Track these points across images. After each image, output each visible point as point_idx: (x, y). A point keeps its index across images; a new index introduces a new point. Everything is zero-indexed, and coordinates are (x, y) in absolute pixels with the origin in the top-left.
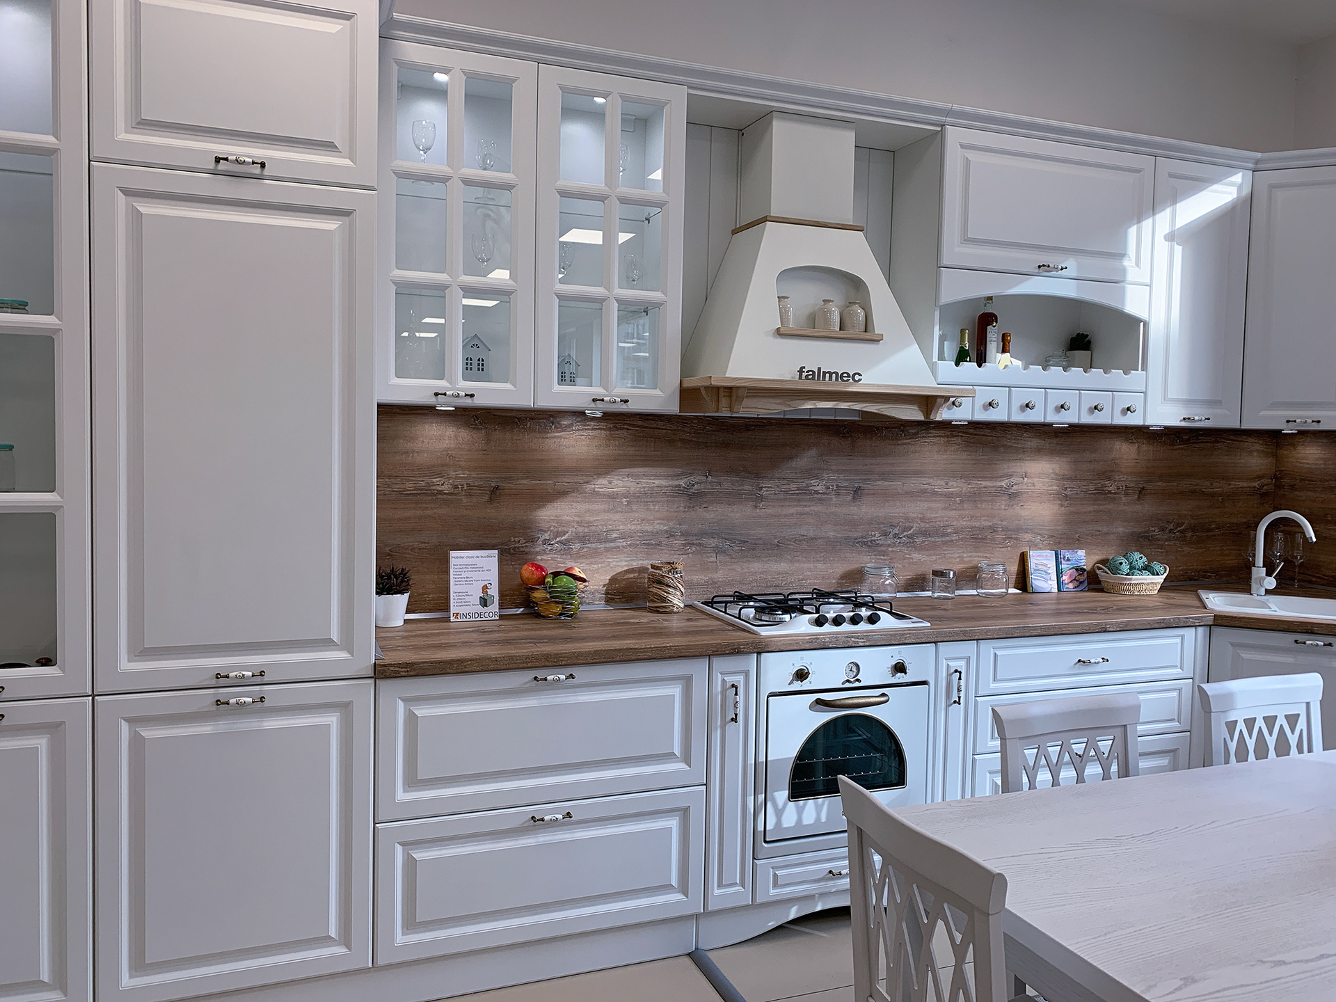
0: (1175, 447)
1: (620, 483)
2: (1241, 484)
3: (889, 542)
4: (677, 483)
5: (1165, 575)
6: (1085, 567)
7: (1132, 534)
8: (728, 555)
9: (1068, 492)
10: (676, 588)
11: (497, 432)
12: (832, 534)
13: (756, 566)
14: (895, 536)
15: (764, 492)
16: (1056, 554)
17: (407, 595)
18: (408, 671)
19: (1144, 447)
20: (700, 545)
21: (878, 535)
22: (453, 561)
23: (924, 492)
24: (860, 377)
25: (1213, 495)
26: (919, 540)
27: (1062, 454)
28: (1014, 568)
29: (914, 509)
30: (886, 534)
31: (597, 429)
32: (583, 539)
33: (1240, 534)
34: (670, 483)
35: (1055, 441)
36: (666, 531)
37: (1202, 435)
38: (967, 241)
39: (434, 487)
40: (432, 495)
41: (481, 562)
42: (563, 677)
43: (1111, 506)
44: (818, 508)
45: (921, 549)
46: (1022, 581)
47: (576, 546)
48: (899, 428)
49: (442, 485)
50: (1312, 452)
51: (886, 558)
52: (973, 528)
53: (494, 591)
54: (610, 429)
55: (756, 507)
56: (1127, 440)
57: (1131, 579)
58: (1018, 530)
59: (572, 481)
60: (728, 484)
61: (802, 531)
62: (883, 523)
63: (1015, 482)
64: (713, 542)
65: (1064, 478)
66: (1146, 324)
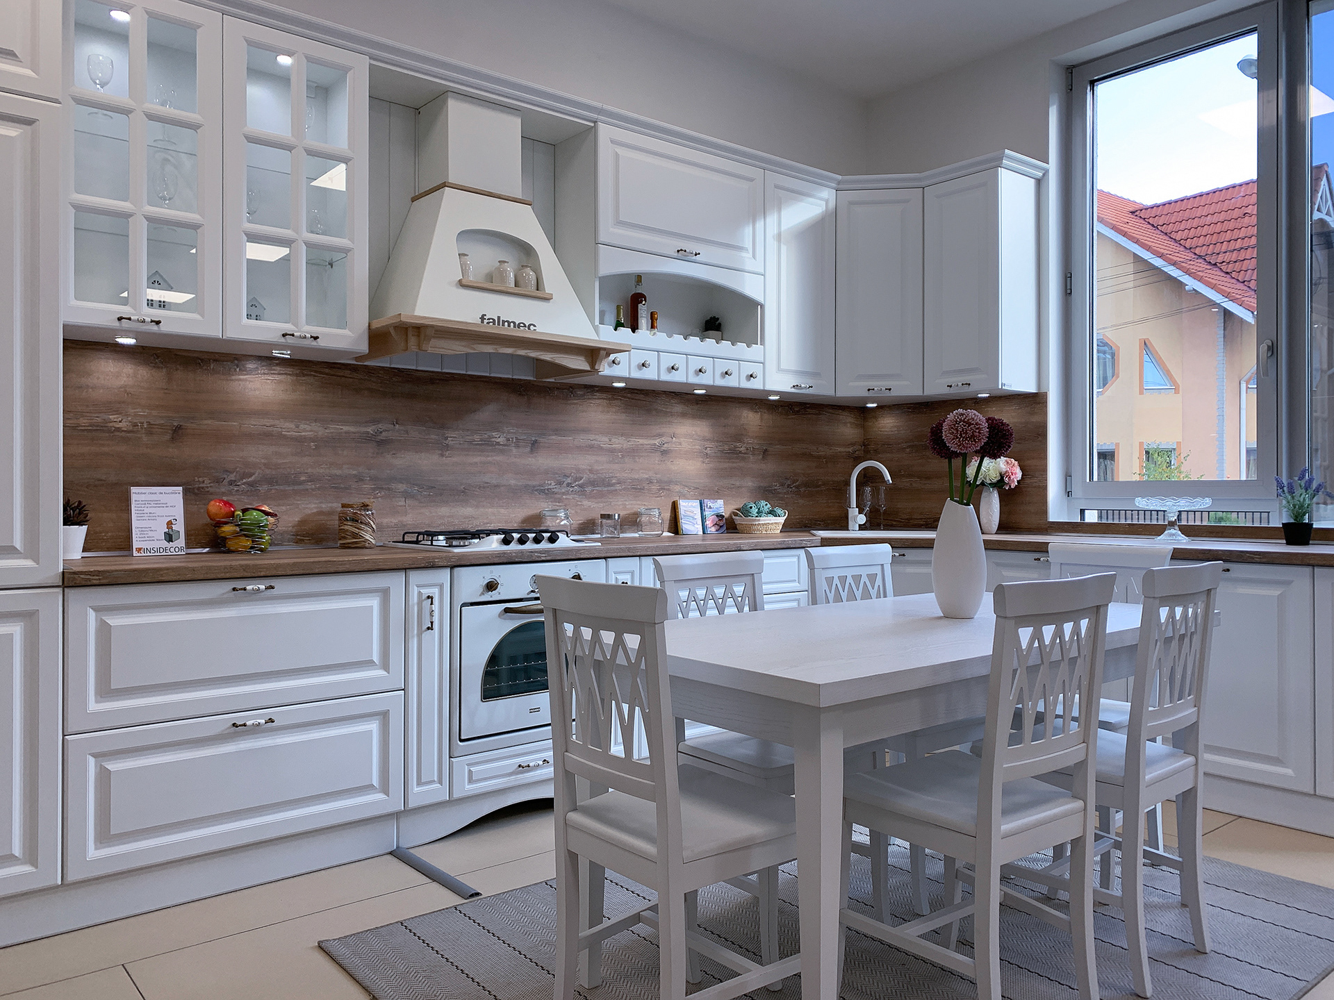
0: (789, 417)
1: (308, 428)
2: (839, 449)
3: (563, 490)
4: (363, 429)
5: (785, 517)
6: (723, 514)
7: (759, 487)
8: (416, 499)
9: (708, 451)
10: (368, 524)
11: (179, 372)
12: (513, 482)
13: (444, 511)
14: (569, 484)
15: (450, 441)
16: (701, 503)
17: (85, 528)
18: (100, 579)
19: (766, 416)
20: (389, 489)
21: (554, 484)
22: (134, 497)
23: (591, 447)
24: (535, 328)
25: (819, 457)
26: (588, 489)
27: (702, 418)
28: (667, 515)
29: (583, 462)
30: (560, 483)
31: (283, 374)
32: (271, 481)
33: (839, 490)
34: (358, 430)
35: (696, 407)
36: (355, 476)
37: (808, 408)
38: (620, 223)
39: (111, 424)
40: (110, 431)
41: (163, 499)
42: (263, 587)
43: (742, 464)
44: (499, 458)
45: (590, 497)
46: (675, 527)
47: (263, 488)
48: (568, 390)
49: (120, 422)
50: (888, 421)
51: (560, 504)
52: (633, 480)
53: (180, 527)
54: (297, 375)
55: (442, 455)
56: (752, 409)
57: (759, 520)
58: (670, 482)
59: (257, 423)
60: (415, 433)
61: (486, 478)
62: (557, 474)
63: (666, 441)
64: (402, 487)
65: (705, 439)
66: (762, 306)
